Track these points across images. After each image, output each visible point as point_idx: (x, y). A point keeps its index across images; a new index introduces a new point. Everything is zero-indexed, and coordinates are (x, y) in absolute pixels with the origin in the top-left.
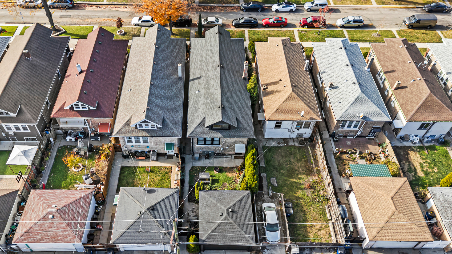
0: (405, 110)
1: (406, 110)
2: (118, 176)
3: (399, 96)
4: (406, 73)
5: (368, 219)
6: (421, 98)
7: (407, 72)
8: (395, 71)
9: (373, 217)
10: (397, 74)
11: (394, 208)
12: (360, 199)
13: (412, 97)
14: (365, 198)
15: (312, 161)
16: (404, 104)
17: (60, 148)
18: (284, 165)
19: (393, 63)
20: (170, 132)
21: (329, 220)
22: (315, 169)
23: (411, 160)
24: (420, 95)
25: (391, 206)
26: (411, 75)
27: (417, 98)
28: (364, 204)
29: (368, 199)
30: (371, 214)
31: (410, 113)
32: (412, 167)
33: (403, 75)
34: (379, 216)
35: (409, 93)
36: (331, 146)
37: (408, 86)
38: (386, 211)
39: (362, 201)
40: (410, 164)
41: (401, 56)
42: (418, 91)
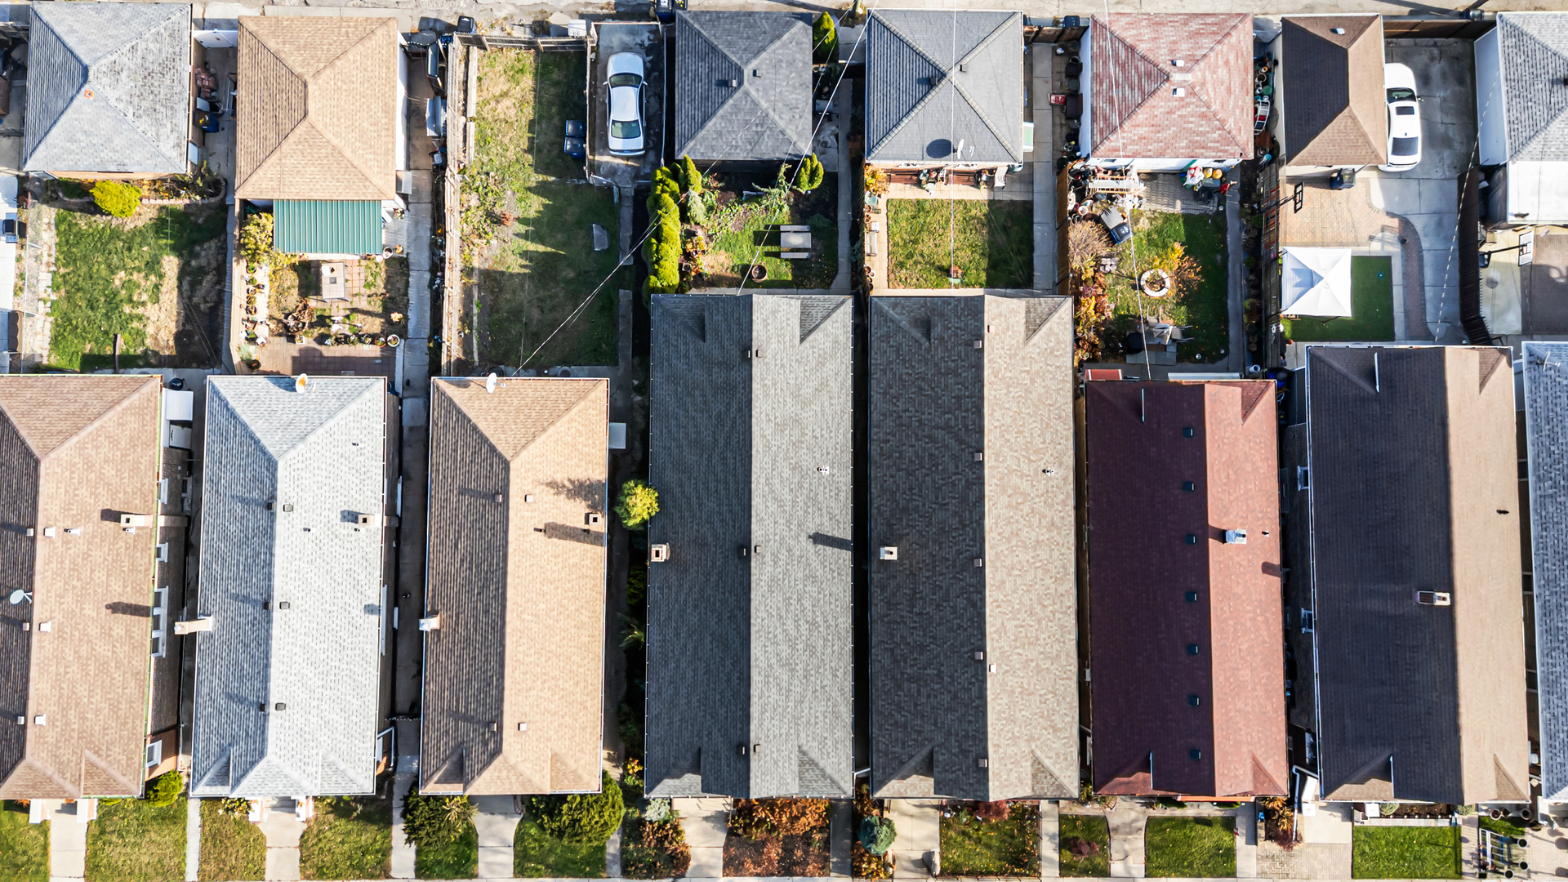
0: (148, 418)
1: (144, 419)
2: (1036, 254)
3: (142, 485)
4: (79, 579)
5: (384, 70)
6: (81, 447)
7: (75, 582)
8: (108, 607)
9: (370, 74)
10: (108, 585)
11: (311, 88)
12: (388, 129)
13: (106, 461)
14: (372, 128)
15: (476, 311)
16: (143, 444)
17: (1223, 352)
18: (561, 294)
19: (103, 649)
20: (903, 308)
21: (473, 120)
22: (475, 280)
23: (179, 313)
24: (77, 460)
25: (317, 94)
26: (67, 562)
27: (93, 453)
28: (380, 114)
29: (365, 125)
30: (372, 81)
31: (137, 403)
32: (186, 286)
33: (92, 571)
34: (355, 73)
35: (109, 484)
36: (407, 366)
37: (97, 515)
38: (332, 83)
39: (383, 121)
40: (190, 298)
41: (62, 670)
42: (76, 481)
